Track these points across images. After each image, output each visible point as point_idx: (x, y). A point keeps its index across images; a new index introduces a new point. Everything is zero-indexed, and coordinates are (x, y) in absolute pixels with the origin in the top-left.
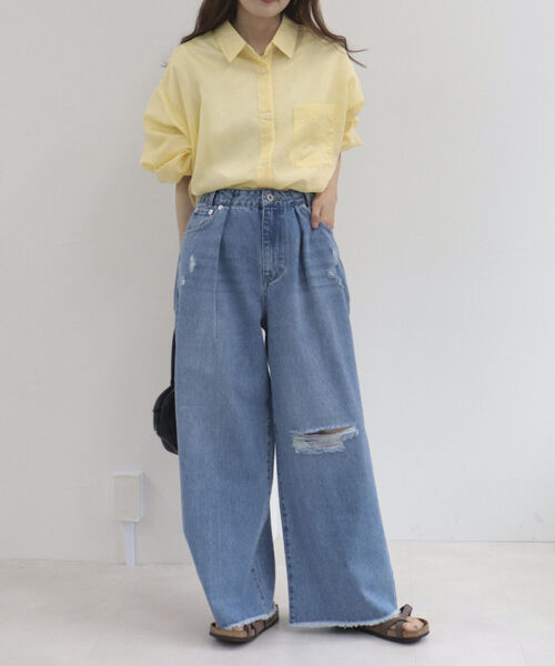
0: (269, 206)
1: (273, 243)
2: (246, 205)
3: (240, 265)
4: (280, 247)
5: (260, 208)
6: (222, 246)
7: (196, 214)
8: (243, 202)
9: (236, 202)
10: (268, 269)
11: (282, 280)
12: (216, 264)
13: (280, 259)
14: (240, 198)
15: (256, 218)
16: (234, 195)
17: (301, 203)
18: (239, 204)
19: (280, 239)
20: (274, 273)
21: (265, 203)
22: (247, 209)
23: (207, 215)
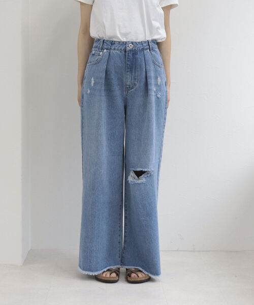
0: (130, 51)
1: (131, 71)
2: (118, 50)
3: (115, 82)
4: (135, 72)
5: (125, 52)
6: (106, 72)
7: (93, 55)
8: (116, 48)
9: (113, 48)
10: (128, 84)
11: (135, 90)
12: (103, 81)
13: (135, 79)
14: (115, 45)
15: (123, 57)
16: (112, 44)
17: (147, 49)
18: (115, 49)
19: (135, 69)
20: (131, 87)
21: (128, 49)
22: (118, 52)
23: (99, 55)
